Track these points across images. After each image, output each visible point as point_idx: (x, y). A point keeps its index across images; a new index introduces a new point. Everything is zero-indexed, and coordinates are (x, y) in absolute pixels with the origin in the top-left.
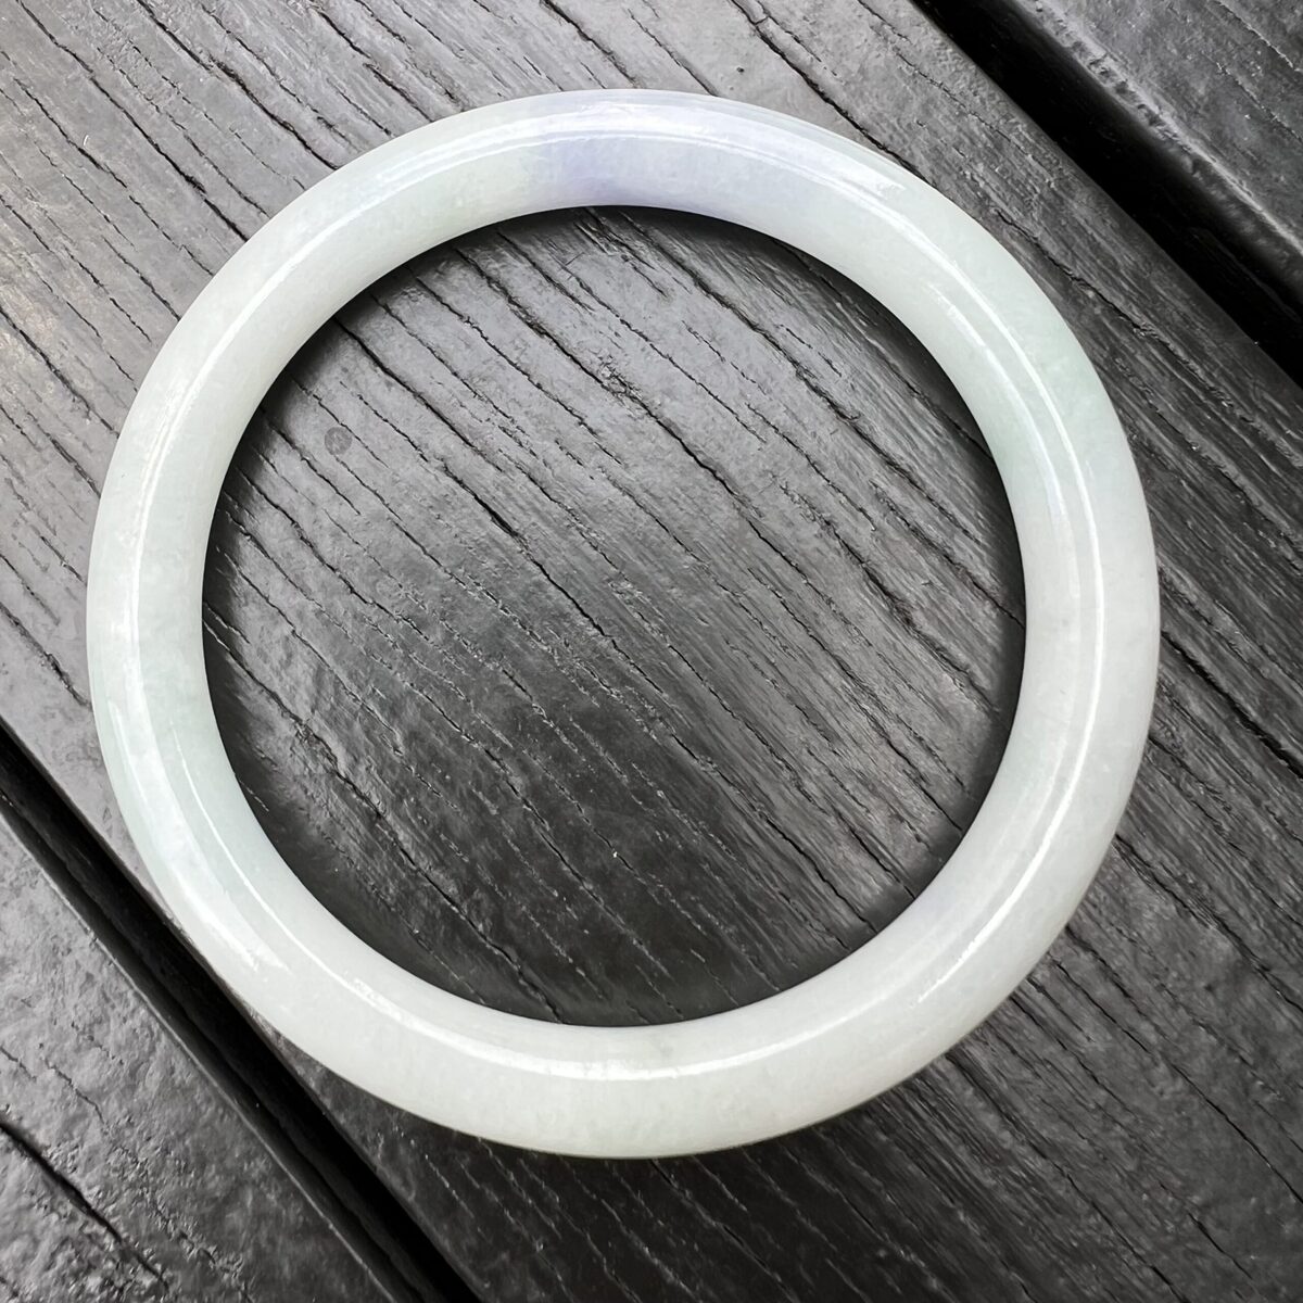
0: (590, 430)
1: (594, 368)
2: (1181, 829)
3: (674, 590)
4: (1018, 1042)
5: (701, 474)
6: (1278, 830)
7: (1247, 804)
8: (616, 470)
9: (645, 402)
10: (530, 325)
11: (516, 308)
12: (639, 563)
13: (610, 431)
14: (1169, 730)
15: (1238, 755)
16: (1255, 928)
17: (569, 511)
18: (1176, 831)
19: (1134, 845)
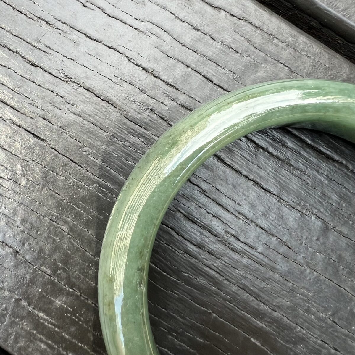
0: (61, 97)
1: (57, 75)
2: (295, 187)
3: (104, 146)
4: (257, 274)
5: (104, 104)
6: (327, 179)
7: (315, 173)
8: (74, 109)
9: (78, 83)
10: (32, 65)
11: (25, 60)
12: (89, 140)
13: (68, 95)
14: (283, 154)
15: (308, 157)
16: (327, 214)
17: (60, 127)
18: (294, 188)
19: (281, 196)
